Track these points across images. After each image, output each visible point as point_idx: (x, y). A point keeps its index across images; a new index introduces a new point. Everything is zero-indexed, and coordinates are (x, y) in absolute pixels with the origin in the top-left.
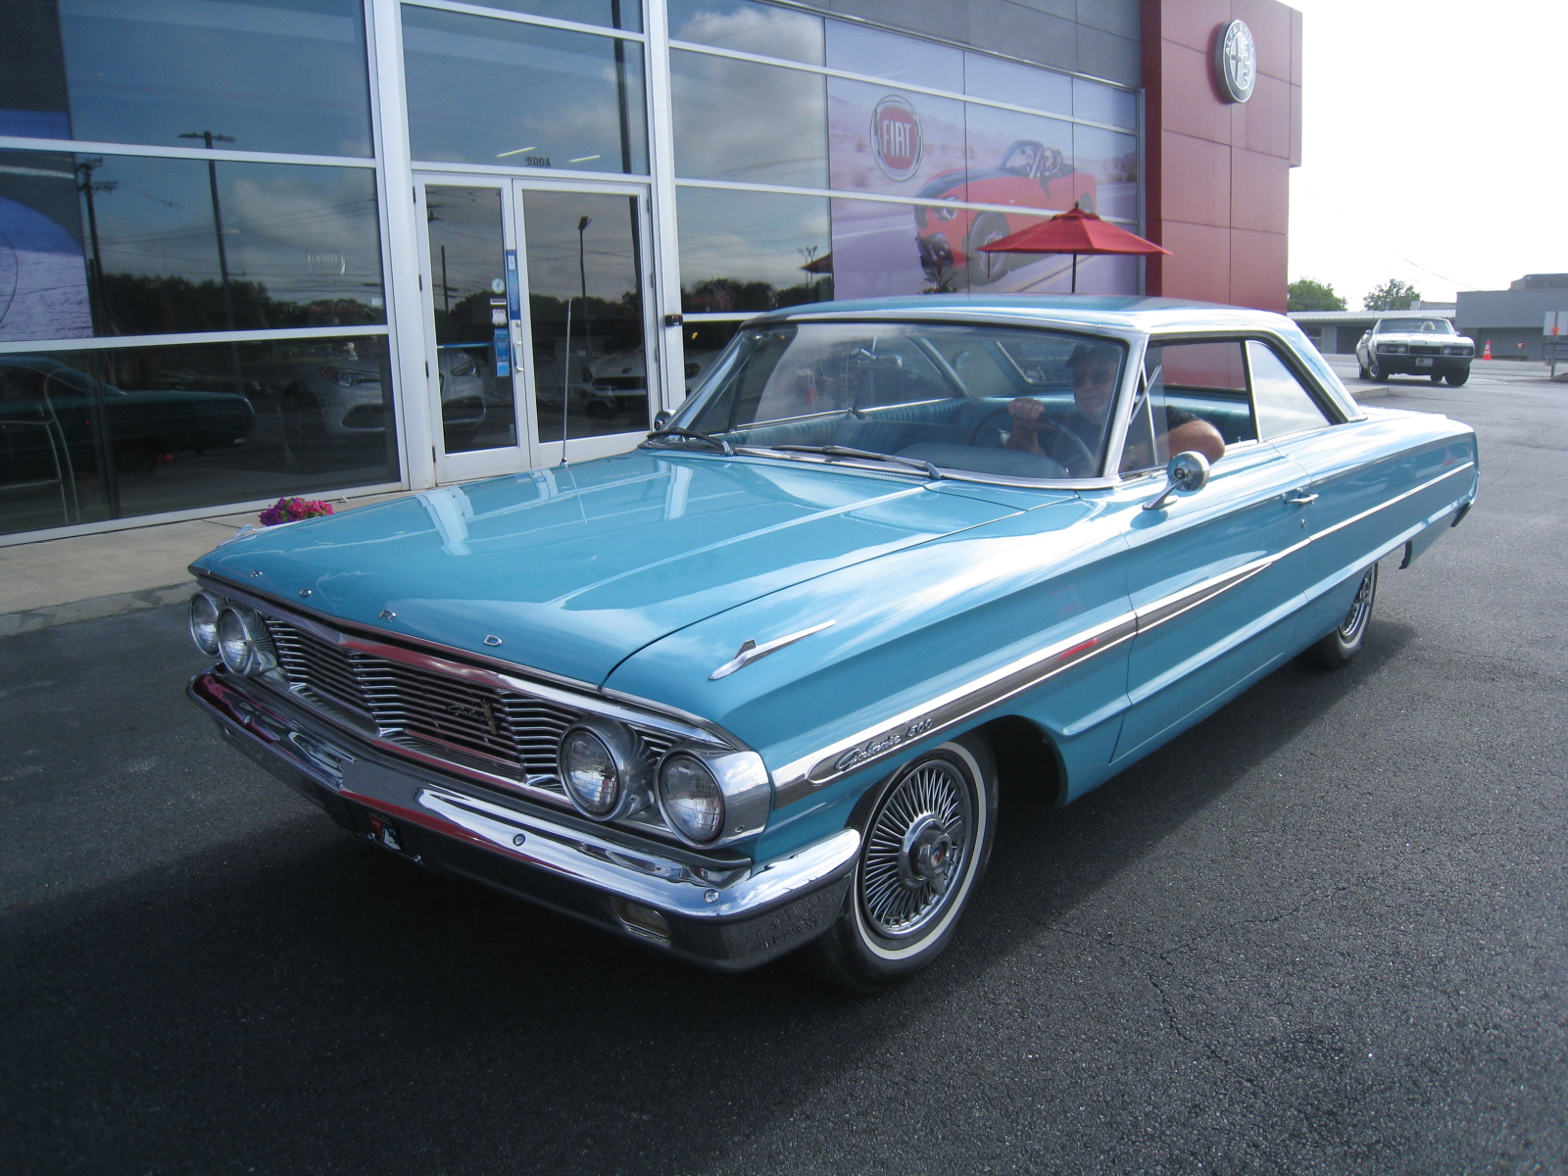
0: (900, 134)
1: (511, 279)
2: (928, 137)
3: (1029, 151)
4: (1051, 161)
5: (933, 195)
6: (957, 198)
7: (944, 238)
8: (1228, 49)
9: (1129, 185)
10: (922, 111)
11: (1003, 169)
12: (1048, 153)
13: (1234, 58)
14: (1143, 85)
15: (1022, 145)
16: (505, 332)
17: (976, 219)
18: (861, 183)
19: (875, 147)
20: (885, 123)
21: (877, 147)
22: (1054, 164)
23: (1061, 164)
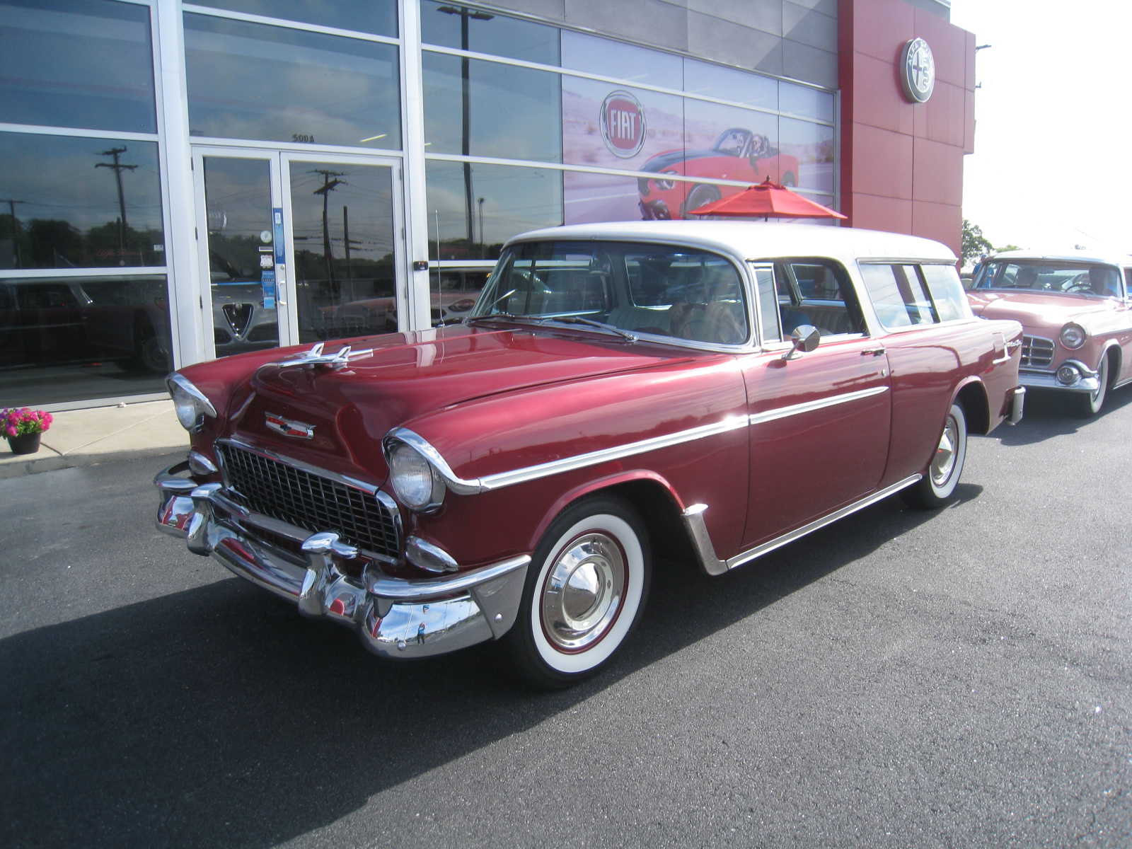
0: (626, 122)
1: (277, 231)
2: (650, 124)
3: (739, 136)
4: (759, 145)
5: (655, 170)
6: (676, 173)
7: (664, 204)
8: (910, 61)
9: (827, 165)
10: (645, 103)
11: (716, 150)
12: (756, 139)
13: (915, 67)
14: (840, 87)
15: (734, 132)
16: (271, 273)
17: (692, 189)
18: (590, 159)
19: (603, 131)
20: (613, 112)
21: (605, 131)
22: (762, 148)
23: (768, 147)
